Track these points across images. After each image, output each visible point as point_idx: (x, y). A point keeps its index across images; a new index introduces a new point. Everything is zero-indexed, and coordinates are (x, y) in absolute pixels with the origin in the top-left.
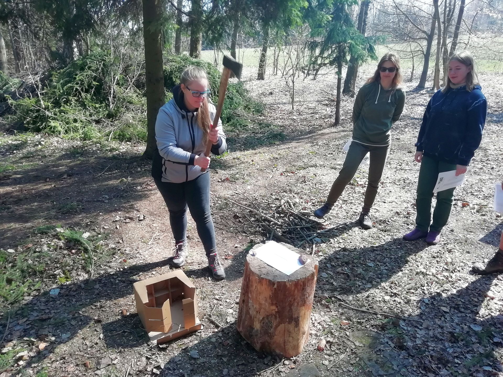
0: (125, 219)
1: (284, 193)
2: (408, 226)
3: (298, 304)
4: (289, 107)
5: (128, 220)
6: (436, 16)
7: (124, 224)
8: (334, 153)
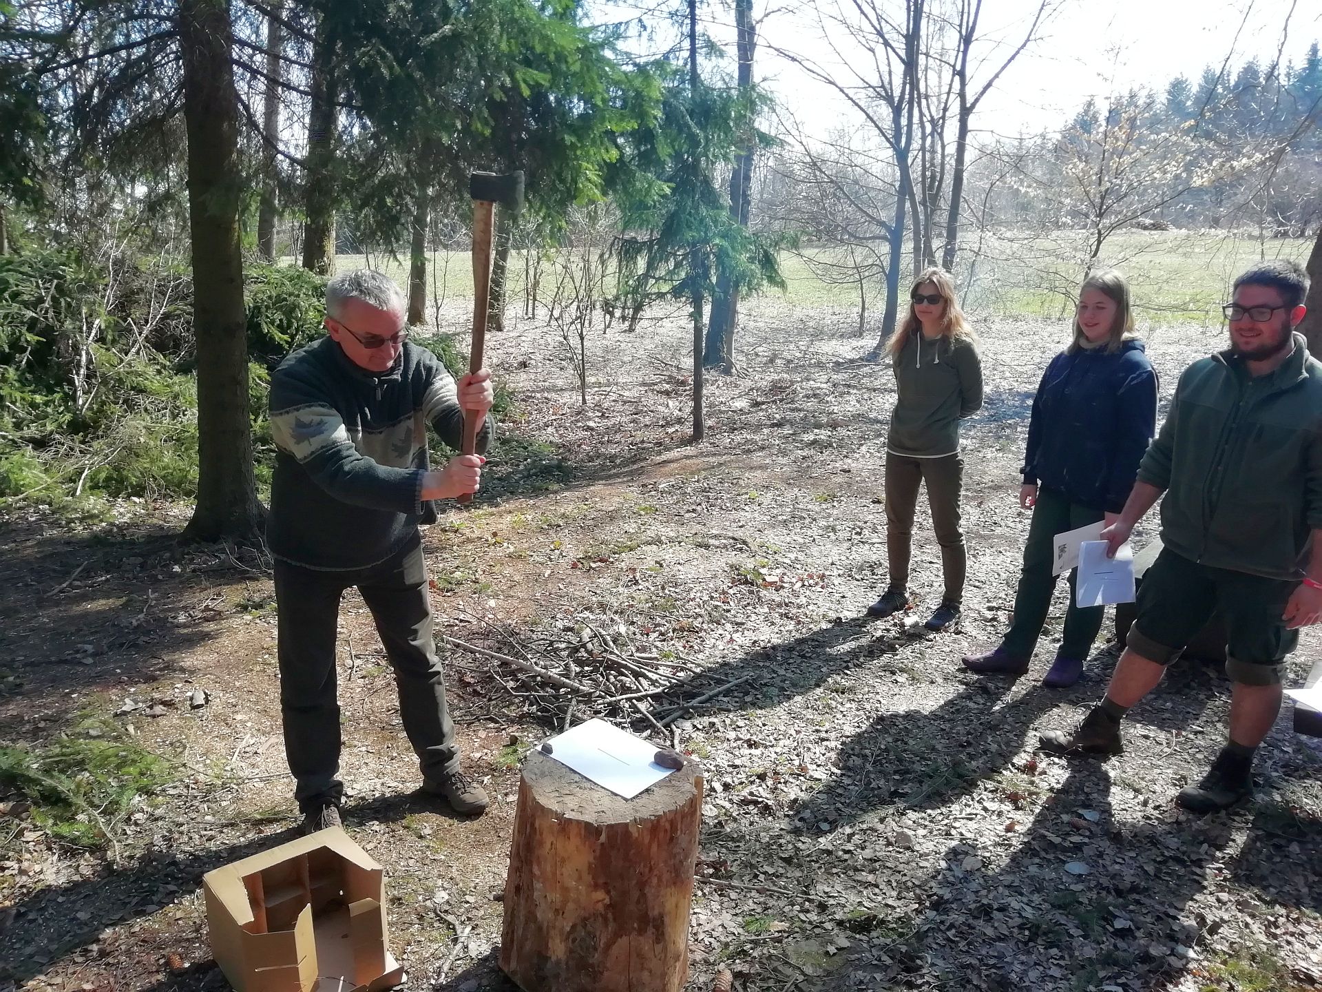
0: (151, 707)
1: (587, 614)
2: (894, 677)
3: (660, 879)
4: (574, 398)
5: (159, 709)
6: (905, 187)
7: (150, 719)
8: (699, 508)
